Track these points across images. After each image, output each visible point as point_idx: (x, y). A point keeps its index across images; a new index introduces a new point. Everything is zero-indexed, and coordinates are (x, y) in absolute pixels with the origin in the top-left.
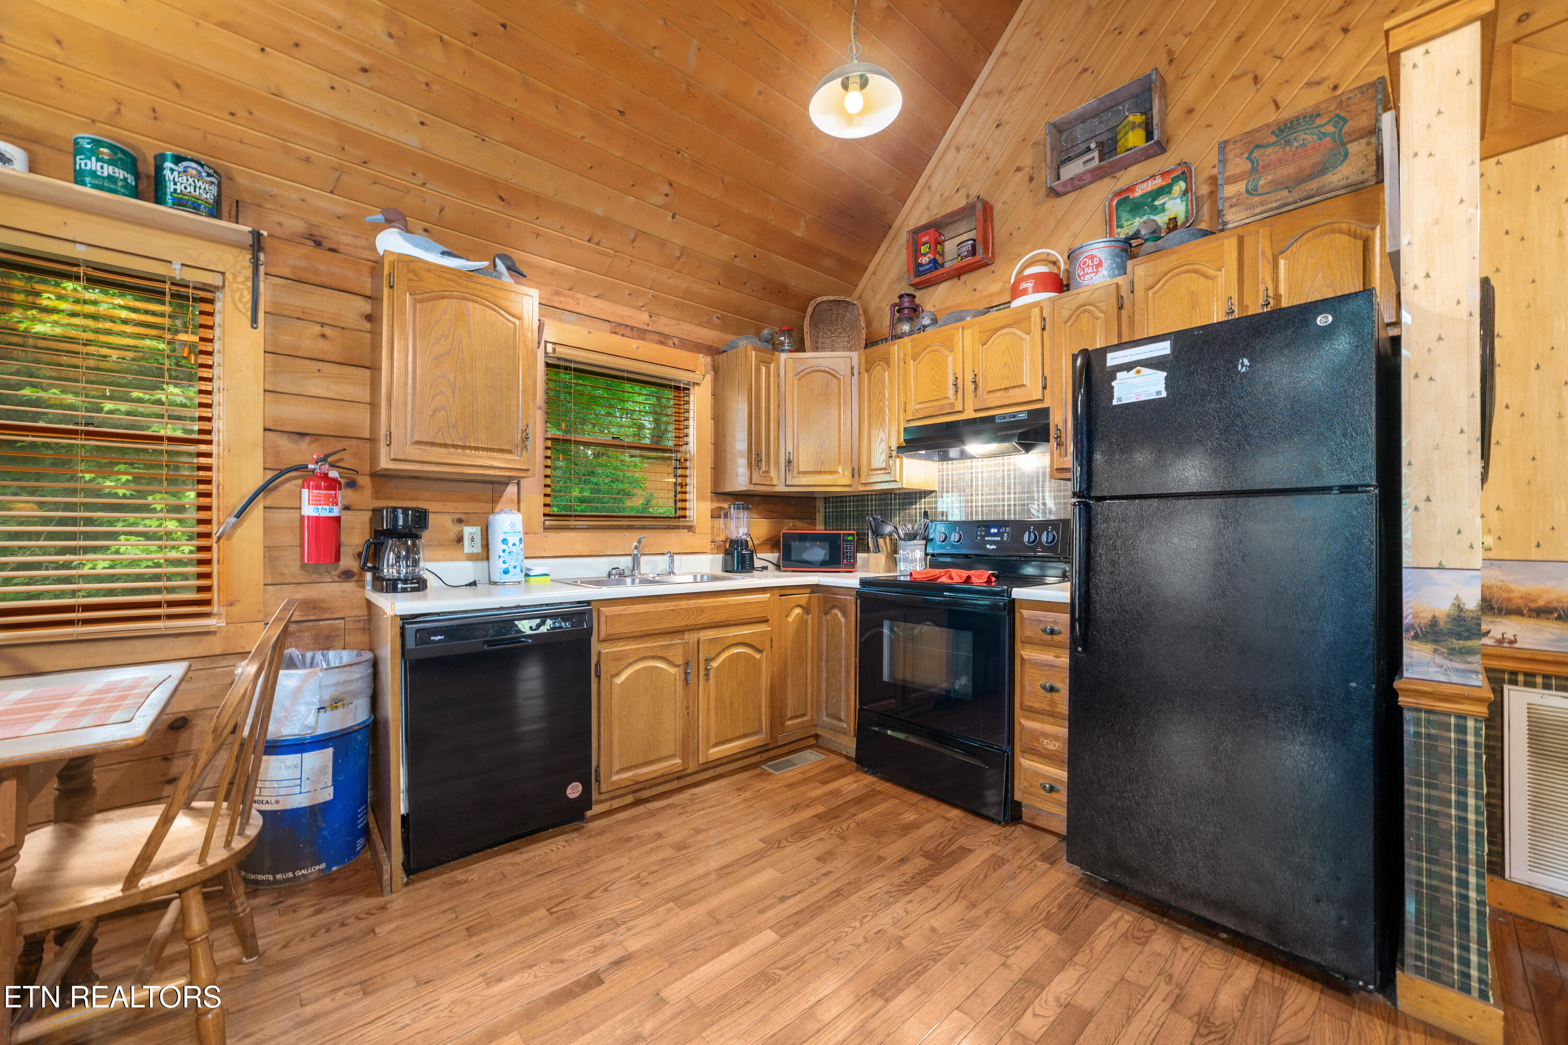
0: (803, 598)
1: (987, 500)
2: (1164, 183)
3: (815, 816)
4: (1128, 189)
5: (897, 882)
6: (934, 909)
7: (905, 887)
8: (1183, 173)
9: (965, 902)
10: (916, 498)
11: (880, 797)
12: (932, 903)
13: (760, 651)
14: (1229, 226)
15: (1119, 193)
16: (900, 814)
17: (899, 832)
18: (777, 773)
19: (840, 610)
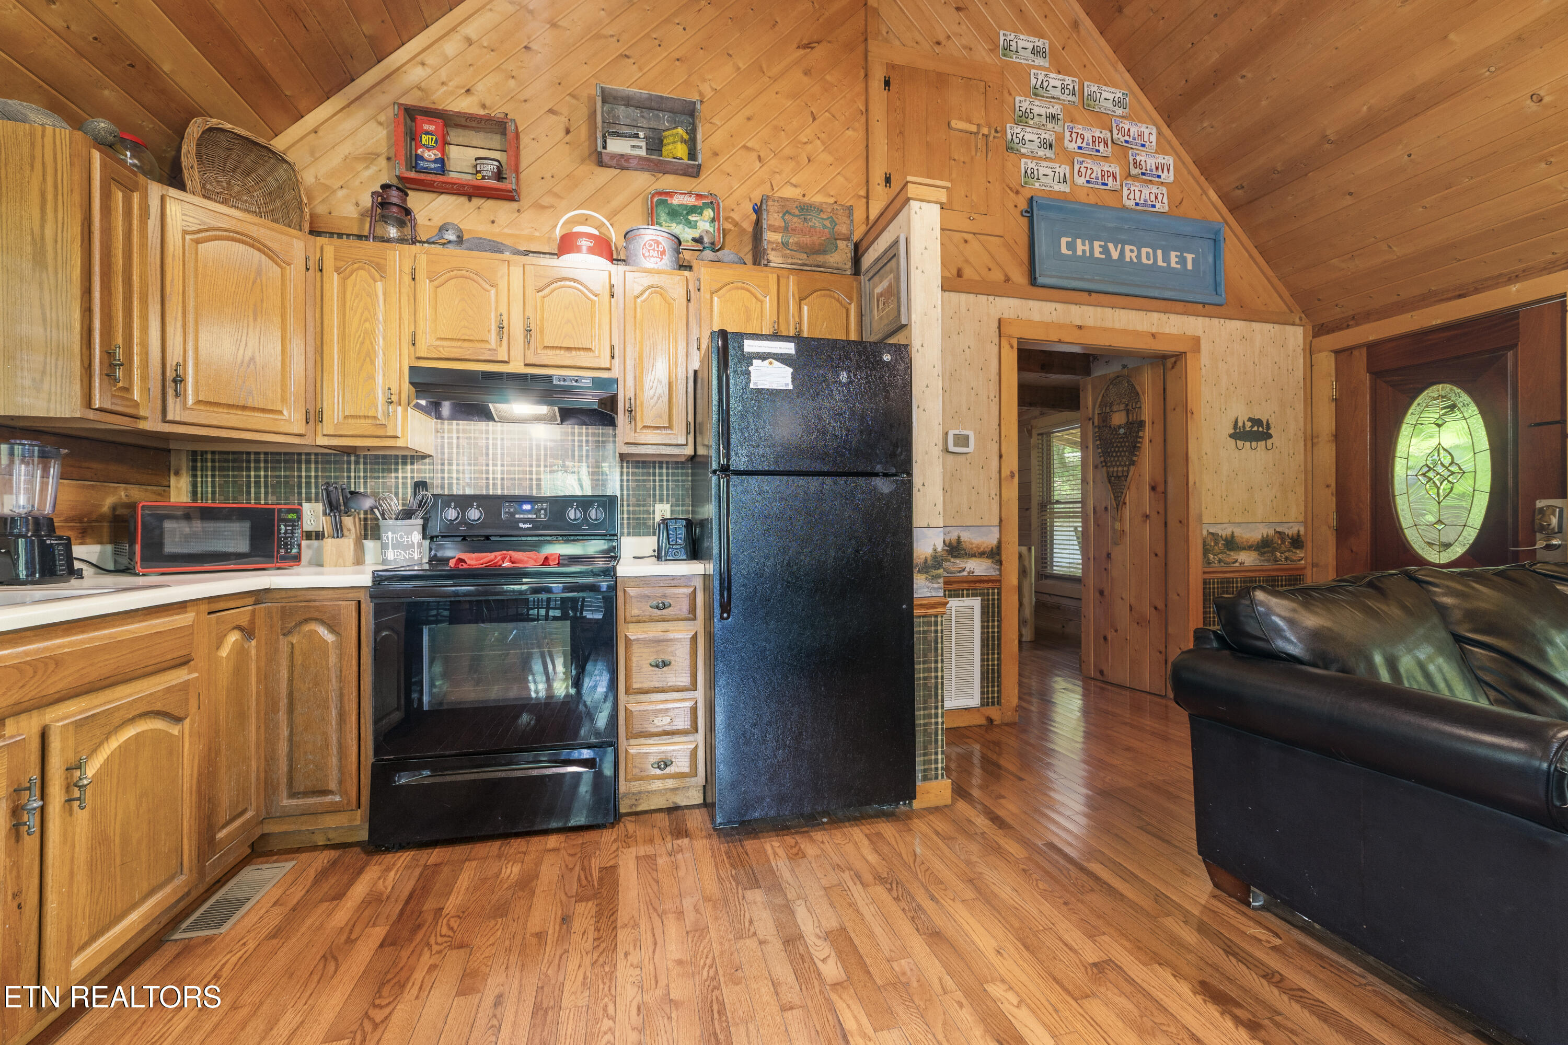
0: (242, 615)
1: (509, 472)
2: (697, 204)
3: (382, 945)
4: (668, 193)
5: (589, 945)
6: (655, 944)
7: (603, 946)
8: (712, 203)
9: (670, 916)
10: (397, 464)
11: (446, 870)
12: (647, 938)
13: (178, 720)
14: (772, 264)
15: (660, 193)
16: (497, 875)
17: (520, 893)
18: (223, 930)
19: (322, 622)
